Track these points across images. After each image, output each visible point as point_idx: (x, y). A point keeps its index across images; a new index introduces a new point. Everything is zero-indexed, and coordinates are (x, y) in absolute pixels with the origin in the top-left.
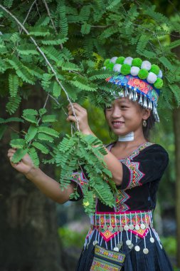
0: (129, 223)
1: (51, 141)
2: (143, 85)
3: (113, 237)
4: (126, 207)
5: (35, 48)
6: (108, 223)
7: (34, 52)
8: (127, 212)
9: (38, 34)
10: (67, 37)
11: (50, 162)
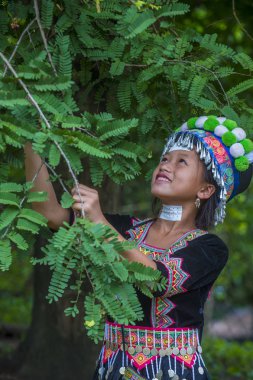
0: (172, 345)
1: (35, 231)
2: (221, 151)
3: (149, 363)
4: (169, 321)
5: (25, 96)
6: (142, 343)
7: (23, 102)
8: (171, 328)
9: (29, 76)
10: (72, 80)
11: (41, 261)
